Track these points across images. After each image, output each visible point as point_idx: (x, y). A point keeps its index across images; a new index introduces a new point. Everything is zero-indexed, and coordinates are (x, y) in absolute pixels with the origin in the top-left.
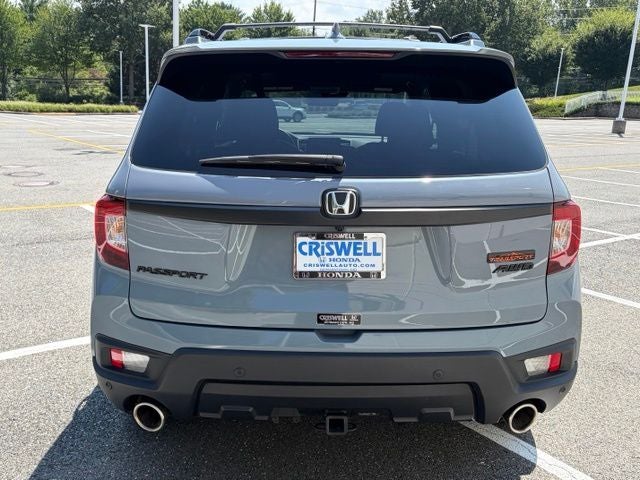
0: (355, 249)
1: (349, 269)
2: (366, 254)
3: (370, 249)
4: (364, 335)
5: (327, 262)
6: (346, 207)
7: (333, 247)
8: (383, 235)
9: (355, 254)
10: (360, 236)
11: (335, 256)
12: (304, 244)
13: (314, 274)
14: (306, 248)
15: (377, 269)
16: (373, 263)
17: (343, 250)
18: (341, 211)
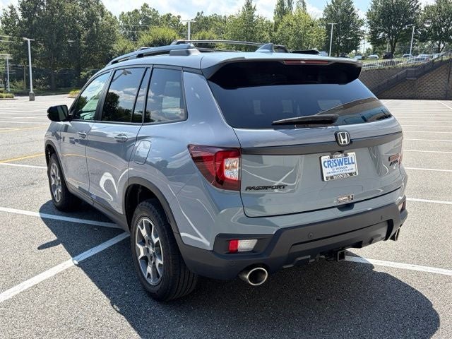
0: (345, 161)
1: (344, 172)
2: (349, 164)
3: (350, 162)
4: (355, 204)
5: (335, 170)
6: (346, 140)
7: (336, 162)
8: (354, 153)
9: (345, 164)
10: (346, 155)
11: (338, 167)
12: (325, 162)
13: (332, 177)
14: (326, 164)
15: (354, 171)
16: (353, 168)
17: (340, 163)
18: (344, 142)
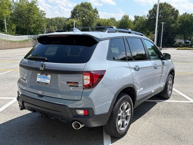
1: (45, 82)
2: (48, 79)
3: (48, 78)
4: (44, 96)
6: (42, 68)
8: (51, 75)
9: (46, 79)
10: (47, 75)
11: (43, 79)
12: (39, 75)
13: (39, 82)
14: (39, 76)
15: (49, 82)
16: (48, 81)
17: (44, 78)
18: (41, 69)
